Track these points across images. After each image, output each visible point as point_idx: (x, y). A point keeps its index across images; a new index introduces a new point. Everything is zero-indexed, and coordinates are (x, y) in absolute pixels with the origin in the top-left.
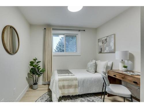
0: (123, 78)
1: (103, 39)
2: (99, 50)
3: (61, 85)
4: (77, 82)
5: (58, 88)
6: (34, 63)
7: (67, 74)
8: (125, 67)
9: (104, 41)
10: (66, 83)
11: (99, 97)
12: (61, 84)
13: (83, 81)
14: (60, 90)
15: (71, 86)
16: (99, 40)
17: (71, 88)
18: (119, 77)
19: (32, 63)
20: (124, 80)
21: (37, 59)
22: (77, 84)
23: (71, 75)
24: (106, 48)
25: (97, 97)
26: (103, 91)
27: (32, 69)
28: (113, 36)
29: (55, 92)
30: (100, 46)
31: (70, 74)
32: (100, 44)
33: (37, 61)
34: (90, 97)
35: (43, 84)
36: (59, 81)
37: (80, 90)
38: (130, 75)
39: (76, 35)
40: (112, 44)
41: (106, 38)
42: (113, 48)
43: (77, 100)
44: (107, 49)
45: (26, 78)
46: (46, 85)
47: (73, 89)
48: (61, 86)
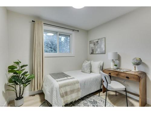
0: (117, 75)
1: (94, 41)
2: (91, 51)
3: (63, 92)
4: (79, 85)
5: (60, 96)
6: (16, 68)
7: (66, 78)
8: (116, 66)
9: (96, 43)
10: (68, 89)
11: (97, 95)
12: (63, 90)
13: (84, 83)
14: (62, 98)
15: (74, 91)
16: (91, 42)
17: (73, 93)
18: (114, 75)
19: (11, 69)
20: (118, 76)
21: (20, 62)
22: (80, 87)
23: (71, 78)
24: (97, 49)
25: (95, 96)
26: (101, 88)
27: (13, 77)
28: (104, 39)
29: (57, 103)
30: (92, 48)
31: (69, 78)
32: (92, 45)
33: (21, 65)
34: (90, 98)
35: (30, 96)
36: (60, 88)
37: (82, 93)
38: (122, 72)
39: (69, 35)
40: (103, 46)
41: (97, 40)
42: (104, 49)
43: (80, 104)
44: (99, 50)
45: (3, 92)
46: (36, 95)
47: (76, 93)
48: (63, 94)
